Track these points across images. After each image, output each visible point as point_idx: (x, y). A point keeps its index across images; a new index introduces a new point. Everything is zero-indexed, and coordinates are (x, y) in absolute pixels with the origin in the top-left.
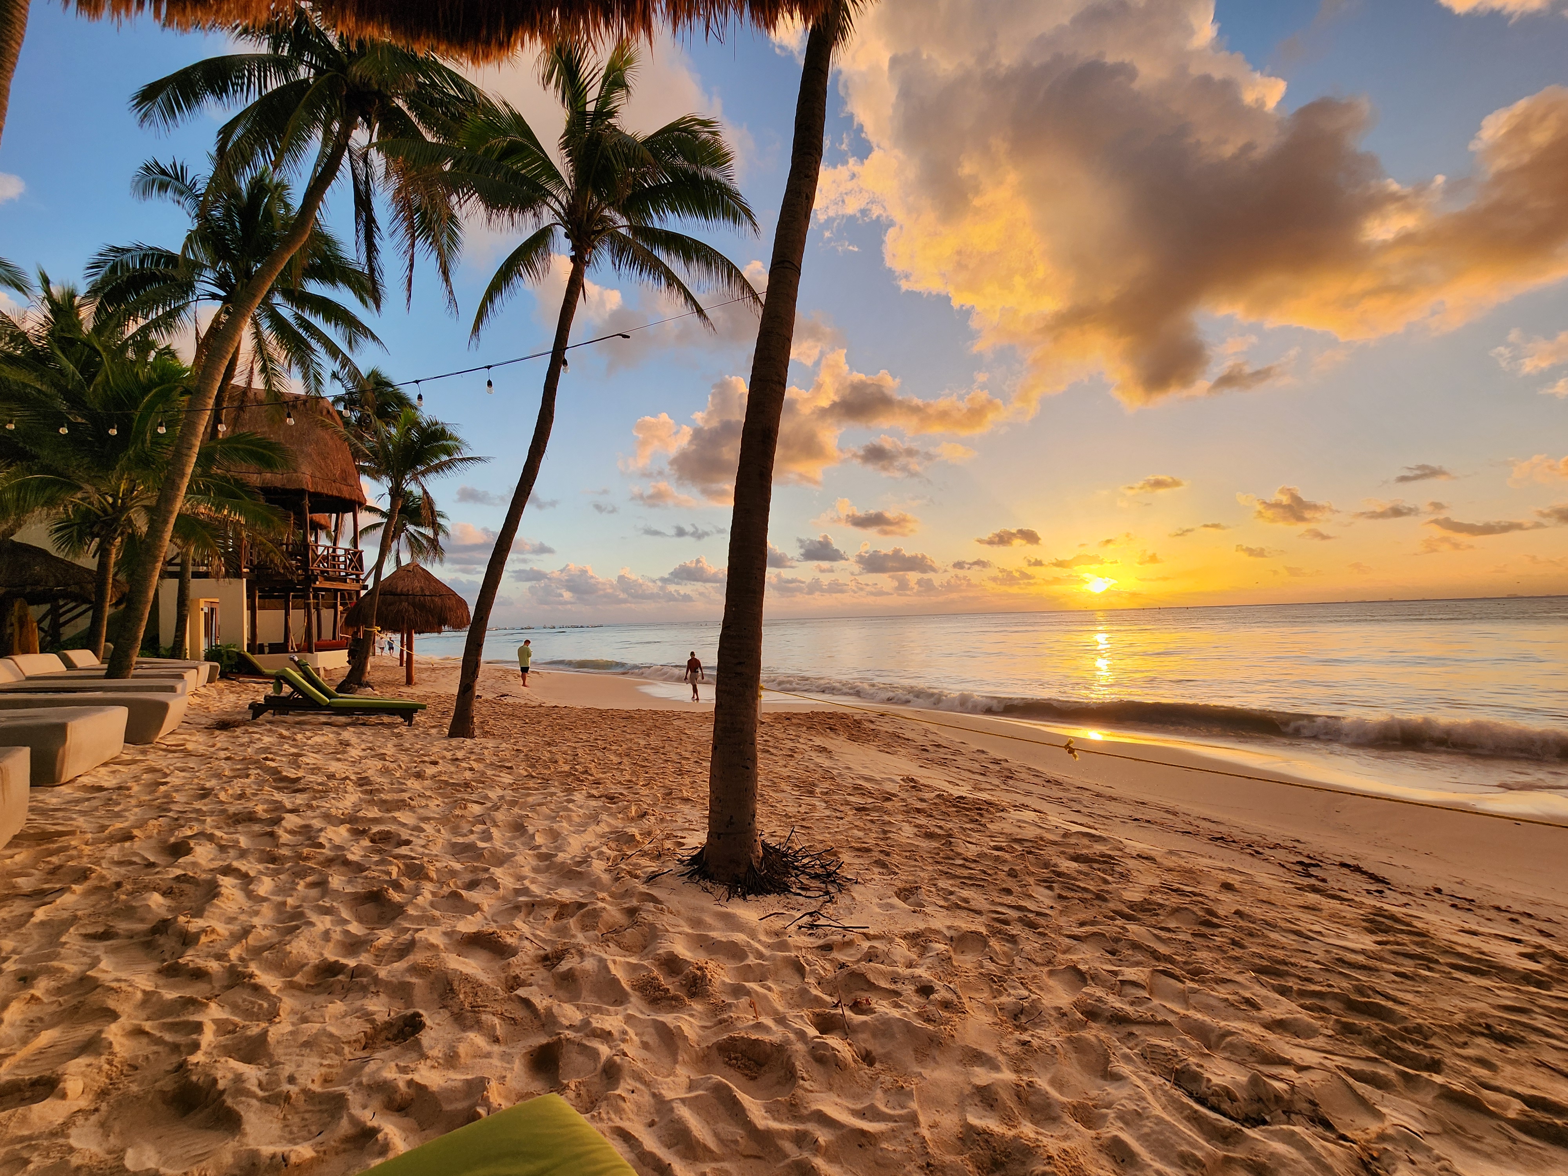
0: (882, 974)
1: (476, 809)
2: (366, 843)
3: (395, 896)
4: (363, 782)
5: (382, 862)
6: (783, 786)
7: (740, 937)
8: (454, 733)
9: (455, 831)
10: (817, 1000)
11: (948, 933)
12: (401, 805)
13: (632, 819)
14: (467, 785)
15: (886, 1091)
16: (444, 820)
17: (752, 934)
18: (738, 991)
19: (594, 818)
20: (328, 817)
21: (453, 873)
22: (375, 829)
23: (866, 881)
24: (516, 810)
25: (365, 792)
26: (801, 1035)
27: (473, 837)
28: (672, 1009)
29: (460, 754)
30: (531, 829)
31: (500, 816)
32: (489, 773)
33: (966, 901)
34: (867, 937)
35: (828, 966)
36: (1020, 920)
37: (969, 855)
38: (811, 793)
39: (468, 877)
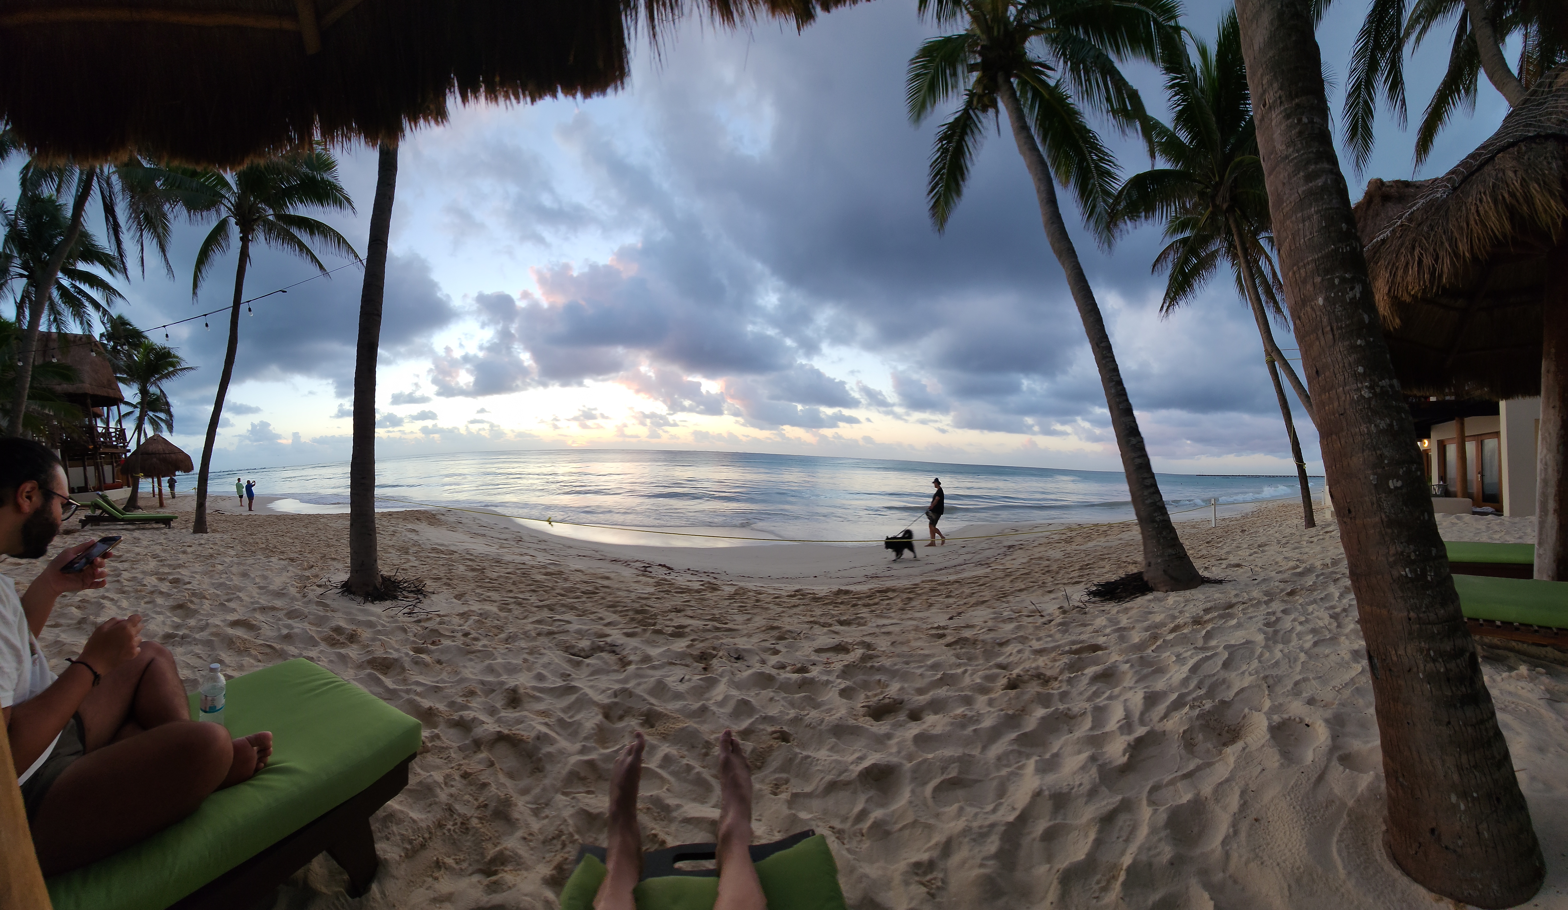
0: (447, 630)
1: (220, 567)
2: (169, 584)
3: (192, 606)
4: (155, 556)
5: (179, 591)
6: (390, 550)
7: (373, 619)
8: (196, 531)
9: (211, 577)
10: (414, 642)
11: (480, 612)
12: (180, 566)
13: (306, 569)
14: (211, 556)
15: (449, 673)
16: (205, 573)
17: (379, 617)
18: (374, 640)
19: (285, 569)
20: (143, 572)
21: (218, 596)
22: (171, 577)
23: (438, 593)
24: (242, 567)
25: (159, 561)
26: (407, 654)
27: (222, 580)
28: (343, 648)
29: (203, 542)
30: (252, 576)
31: (234, 569)
32: (222, 550)
33: (489, 597)
34: (439, 616)
35: (419, 628)
36: (515, 602)
37: (493, 577)
38: (407, 553)
39: (226, 597)
